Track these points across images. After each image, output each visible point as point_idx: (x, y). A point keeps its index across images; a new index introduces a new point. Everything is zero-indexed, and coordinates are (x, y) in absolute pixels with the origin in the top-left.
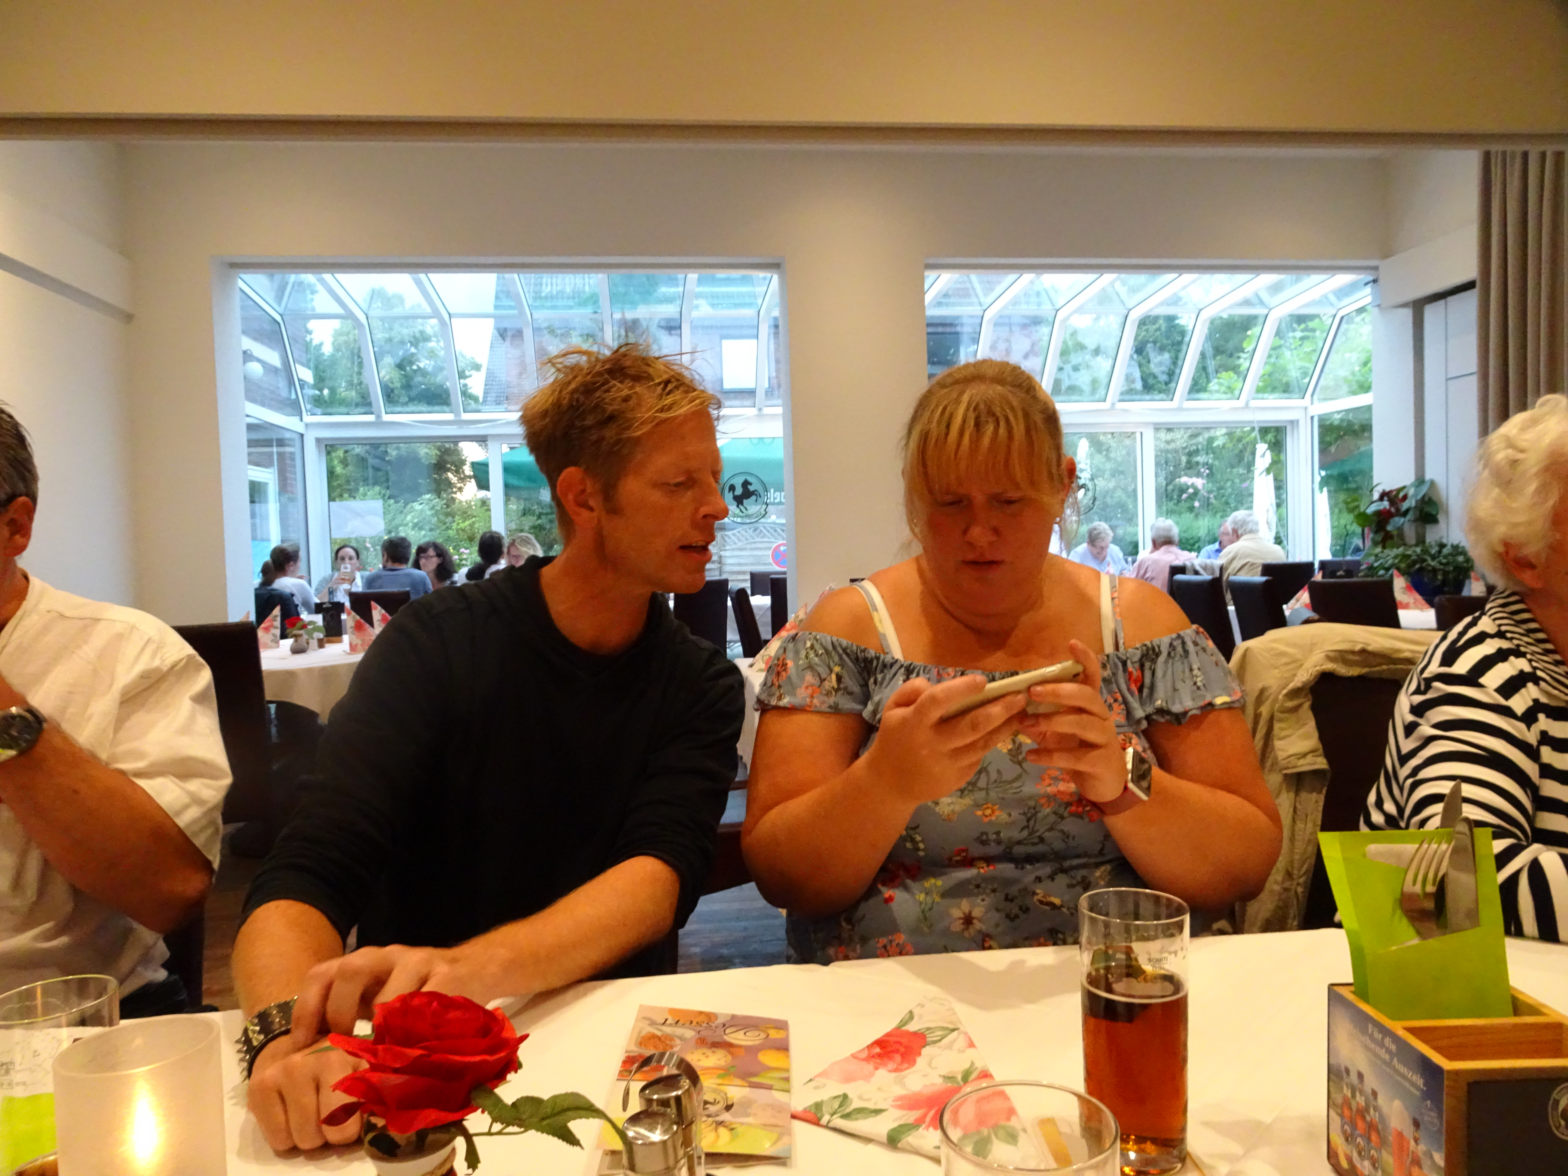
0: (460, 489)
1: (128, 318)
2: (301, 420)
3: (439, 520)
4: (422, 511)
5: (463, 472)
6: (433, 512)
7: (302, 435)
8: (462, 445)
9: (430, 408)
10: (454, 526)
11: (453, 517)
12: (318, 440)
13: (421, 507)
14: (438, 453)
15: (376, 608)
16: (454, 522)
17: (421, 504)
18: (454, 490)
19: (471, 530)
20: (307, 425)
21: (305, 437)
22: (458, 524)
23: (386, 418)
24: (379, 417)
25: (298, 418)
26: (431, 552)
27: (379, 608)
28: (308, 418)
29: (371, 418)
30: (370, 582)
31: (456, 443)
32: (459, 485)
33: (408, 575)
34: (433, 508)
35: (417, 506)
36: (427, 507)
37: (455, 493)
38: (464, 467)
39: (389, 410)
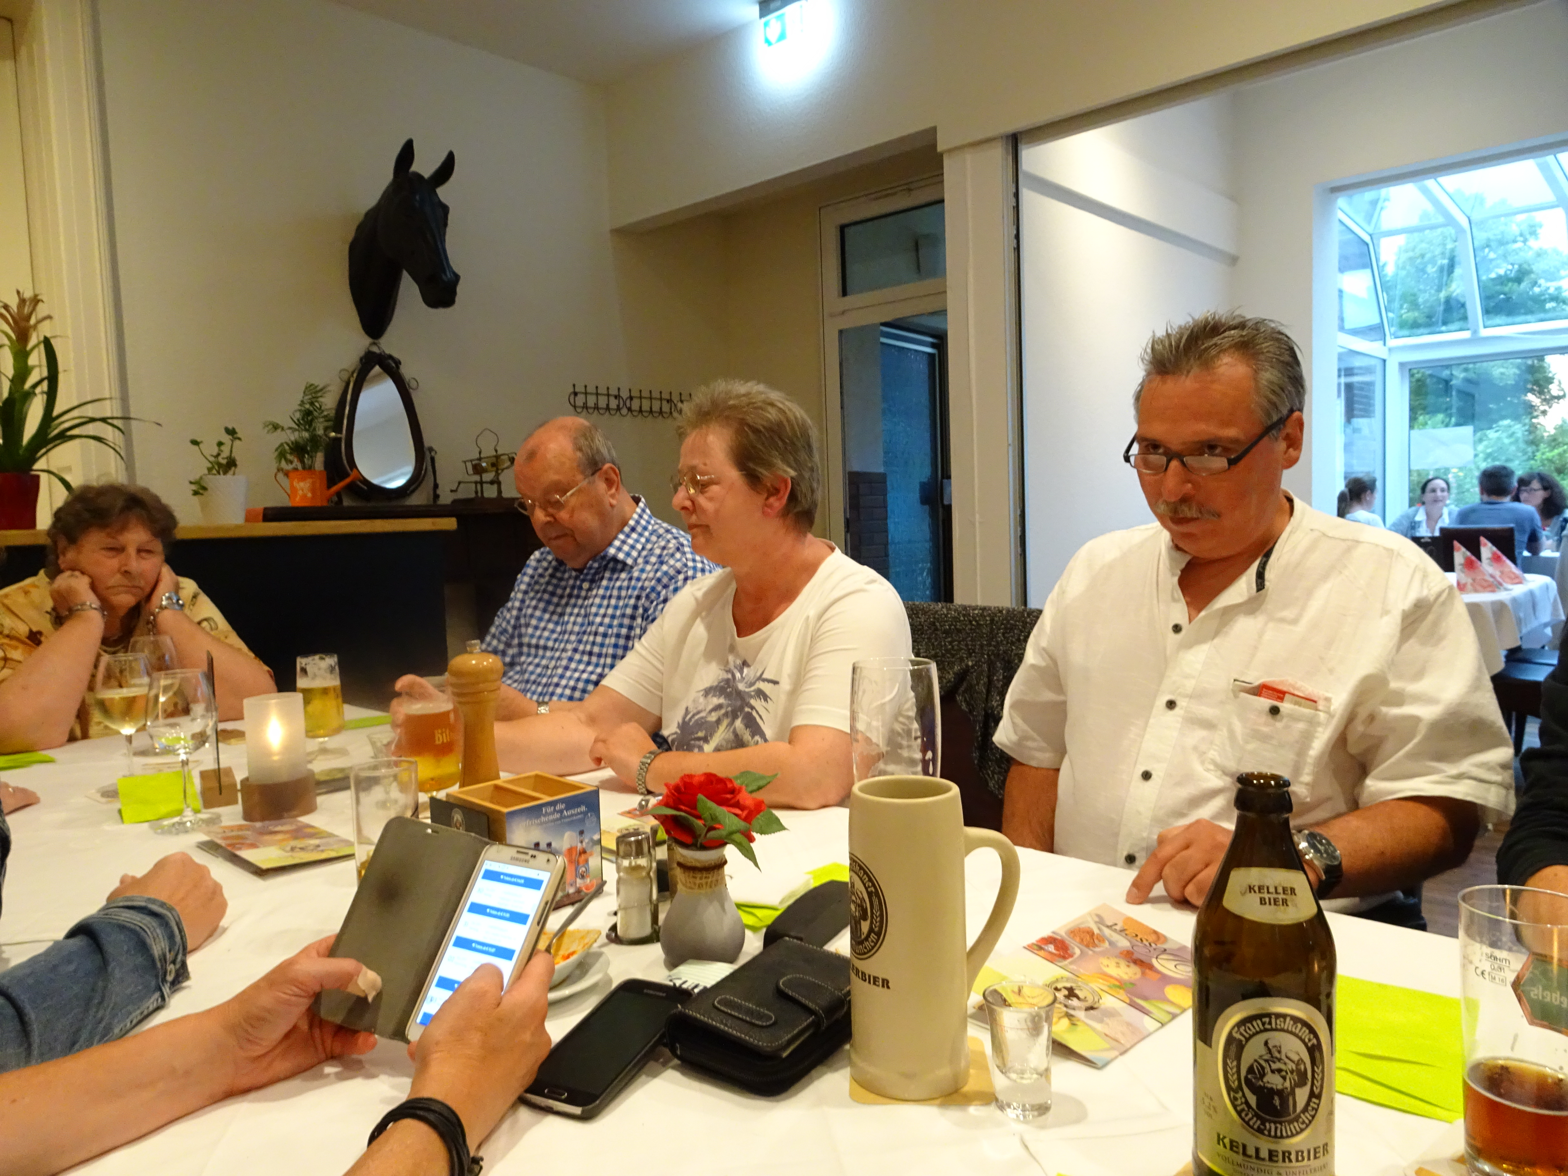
0: (1544, 413)
1: (1233, 260)
2: (1385, 344)
3: (1518, 449)
4: (1499, 439)
5: (1549, 392)
6: (1512, 440)
7: (1384, 361)
8: (1549, 359)
9: (1510, 320)
10: (1538, 455)
11: (1537, 445)
12: (1402, 365)
13: (1497, 434)
14: (1517, 372)
15: (1485, 545)
16: (1538, 451)
17: (1497, 431)
18: (1535, 414)
19: (1560, 460)
20: (1390, 350)
21: (1387, 363)
22: (1543, 454)
23: (1484, 333)
24: (1475, 332)
25: (1381, 342)
26: (1536, 484)
27: (1489, 545)
28: (1392, 342)
29: (1466, 335)
30: (1464, 516)
31: (1541, 359)
32: (1542, 408)
33: (1512, 510)
34: (1511, 435)
35: (1492, 434)
36: (1504, 435)
37: (1536, 417)
38: (1551, 386)
39: (1489, 323)
